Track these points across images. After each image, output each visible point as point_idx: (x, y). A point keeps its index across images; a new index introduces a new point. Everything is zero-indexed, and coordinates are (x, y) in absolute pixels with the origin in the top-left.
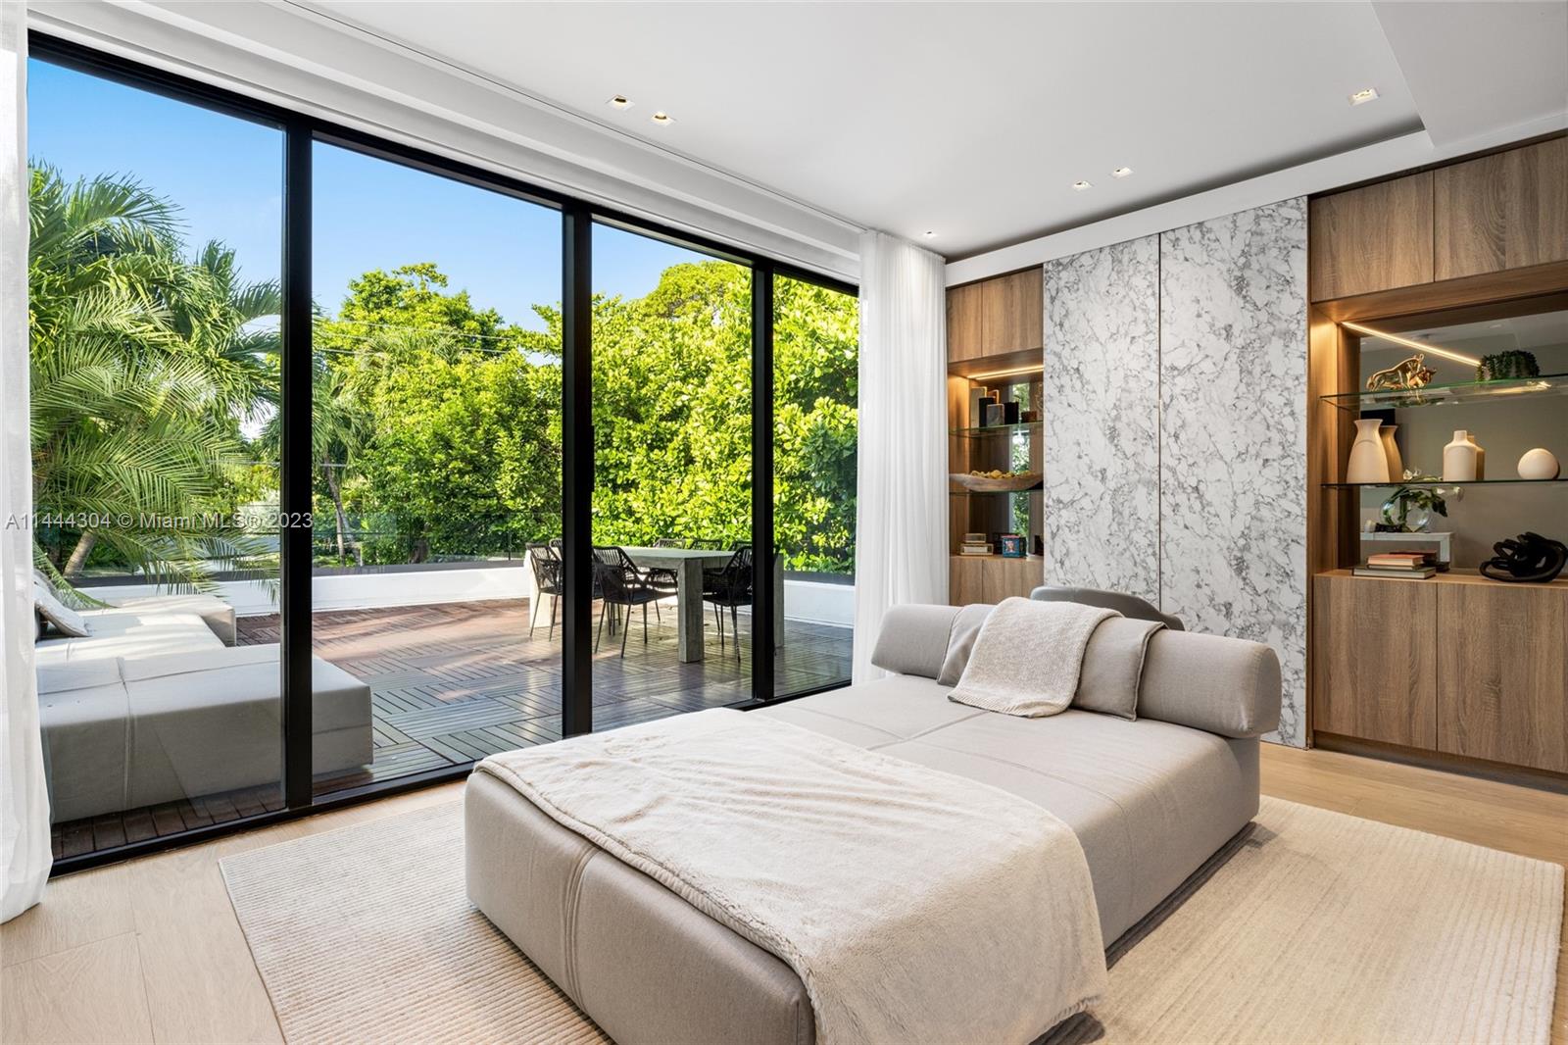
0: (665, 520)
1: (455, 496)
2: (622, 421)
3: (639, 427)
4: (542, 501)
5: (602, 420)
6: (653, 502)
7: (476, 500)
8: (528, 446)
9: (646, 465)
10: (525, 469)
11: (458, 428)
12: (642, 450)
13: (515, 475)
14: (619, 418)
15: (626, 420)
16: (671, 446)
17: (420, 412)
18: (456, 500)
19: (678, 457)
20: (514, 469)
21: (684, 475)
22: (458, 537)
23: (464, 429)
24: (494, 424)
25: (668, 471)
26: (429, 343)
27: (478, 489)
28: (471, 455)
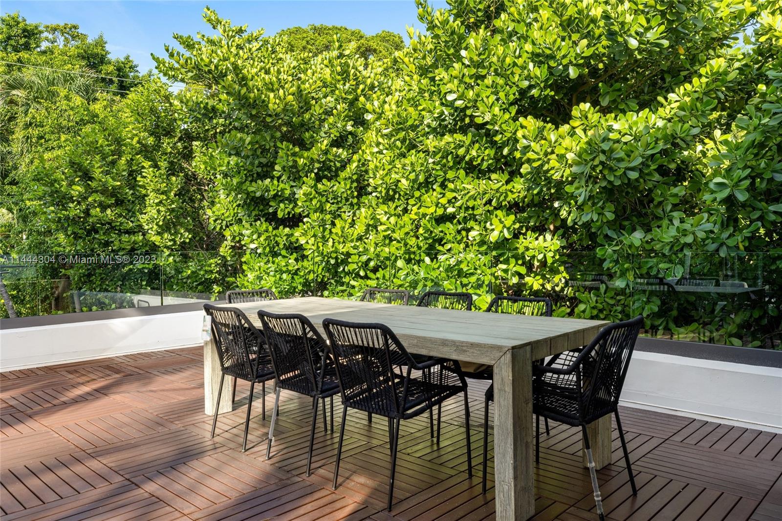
0: (336, 258)
1: (97, 232)
2: (288, 147)
3: (306, 154)
4: (190, 236)
5: (260, 147)
6: (323, 237)
7: (120, 235)
8: (174, 178)
9: (315, 197)
10: (173, 202)
11: (98, 157)
12: (310, 180)
13: (162, 209)
14: (284, 143)
15: (291, 147)
16: (343, 175)
17: (59, 148)
18: (97, 236)
19: (351, 188)
20: (161, 202)
21: (356, 207)
22: (101, 274)
23: (104, 159)
24: (137, 154)
25: (337, 203)
26: (66, 81)
27: (121, 224)
28: (114, 188)
